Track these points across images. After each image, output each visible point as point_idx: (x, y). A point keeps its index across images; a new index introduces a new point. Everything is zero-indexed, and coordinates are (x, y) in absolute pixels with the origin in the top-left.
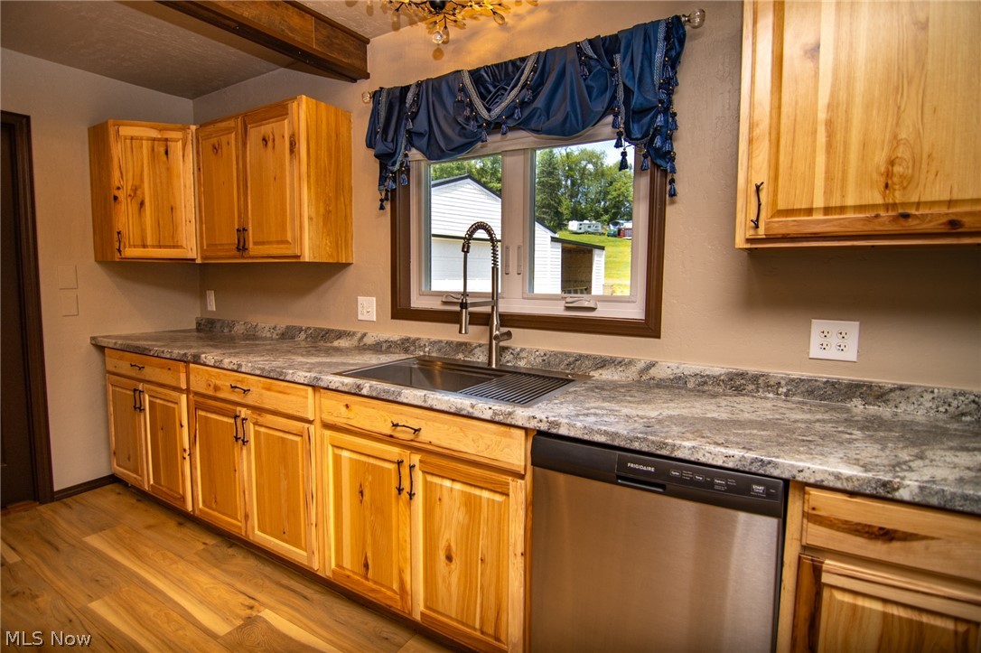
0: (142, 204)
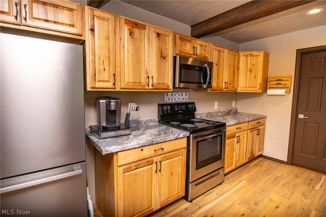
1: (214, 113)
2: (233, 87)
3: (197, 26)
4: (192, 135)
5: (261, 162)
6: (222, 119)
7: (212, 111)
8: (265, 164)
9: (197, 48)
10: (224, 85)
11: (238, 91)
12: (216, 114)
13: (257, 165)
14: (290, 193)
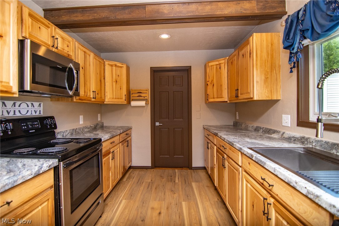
0: (214, 85)
1: (80, 129)
2: (101, 97)
3: (53, 12)
4: (63, 163)
5: (132, 174)
6: (92, 135)
7: (77, 127)
8: (135, 175)
9: (57, 39)
10: (92, 94)
11: (105, 103)
12: (82, 130)
13: (129, 178)
14: (163, 194)
